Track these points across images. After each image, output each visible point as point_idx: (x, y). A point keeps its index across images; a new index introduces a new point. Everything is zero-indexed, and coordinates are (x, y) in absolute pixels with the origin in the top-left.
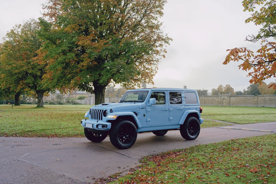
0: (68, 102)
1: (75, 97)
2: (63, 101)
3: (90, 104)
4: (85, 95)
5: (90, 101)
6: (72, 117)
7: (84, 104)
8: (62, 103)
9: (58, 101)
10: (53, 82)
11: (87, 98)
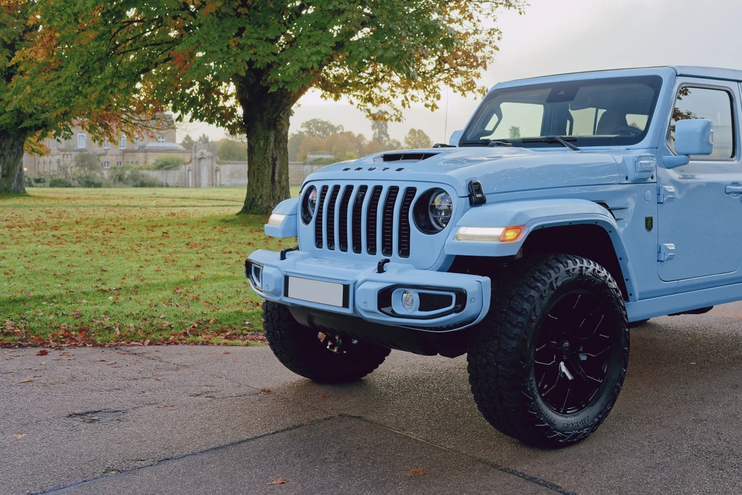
0: (120, 180)
1: (145, 162)
2: (102, 174)
3: (198, 185)
4: (181, 156)
5: (199, 174)
6: (152, 235)
7: (177, 187)
8: (96, 181)
9: (84, 175)
10: (59, 77)
11: (188, 166)
